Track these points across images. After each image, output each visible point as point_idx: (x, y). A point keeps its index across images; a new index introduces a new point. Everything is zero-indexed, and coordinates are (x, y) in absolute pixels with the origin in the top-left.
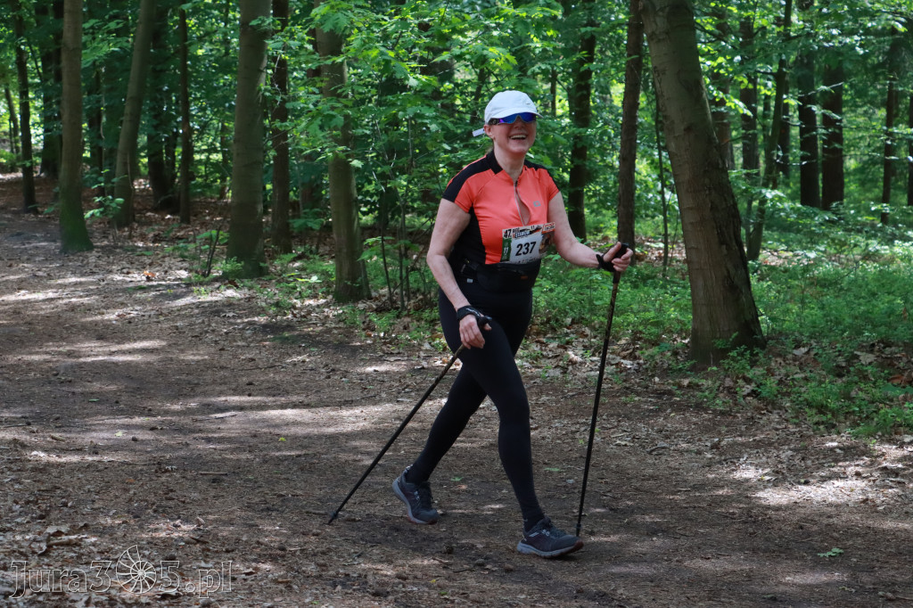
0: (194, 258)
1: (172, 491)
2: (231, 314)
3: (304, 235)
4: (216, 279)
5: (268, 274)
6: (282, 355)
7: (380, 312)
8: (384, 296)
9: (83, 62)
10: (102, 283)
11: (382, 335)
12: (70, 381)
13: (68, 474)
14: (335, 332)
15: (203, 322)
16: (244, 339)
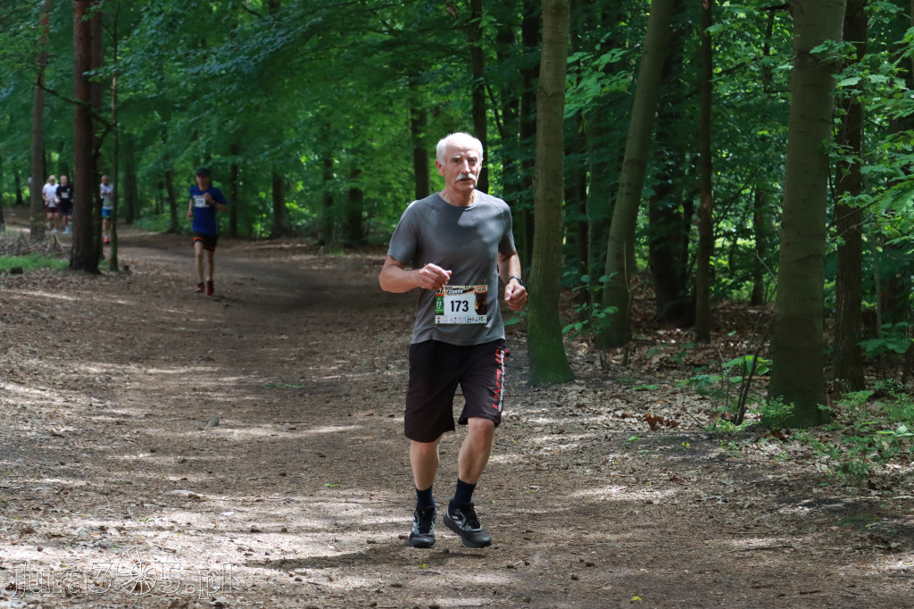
0: (719, 395)
4: (752, 429)
5: (830, 421)
9: (565, 111)
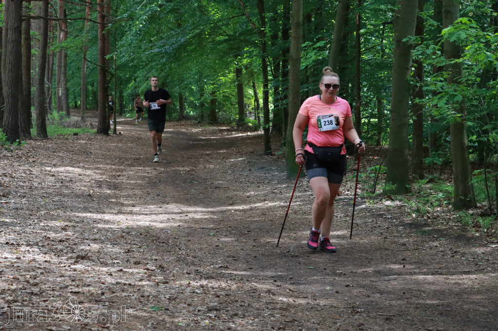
0: (365, 182)
1: (362, 324)
2: (389, 216)
3: (432, 168)
4: (379, 195)
5: (411, 192)
6: (423, 242)
7: (483, 216)
8: (485, 206)
10: (311, 197)
11: (486, 230)
12: (297, 256)
13: (301, 312)
14: (455, 228)
15: (373, 221)
16: (398, 232)
